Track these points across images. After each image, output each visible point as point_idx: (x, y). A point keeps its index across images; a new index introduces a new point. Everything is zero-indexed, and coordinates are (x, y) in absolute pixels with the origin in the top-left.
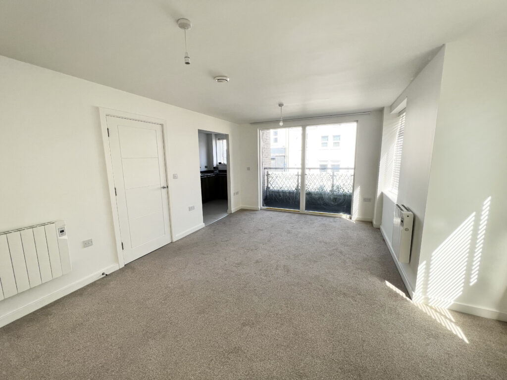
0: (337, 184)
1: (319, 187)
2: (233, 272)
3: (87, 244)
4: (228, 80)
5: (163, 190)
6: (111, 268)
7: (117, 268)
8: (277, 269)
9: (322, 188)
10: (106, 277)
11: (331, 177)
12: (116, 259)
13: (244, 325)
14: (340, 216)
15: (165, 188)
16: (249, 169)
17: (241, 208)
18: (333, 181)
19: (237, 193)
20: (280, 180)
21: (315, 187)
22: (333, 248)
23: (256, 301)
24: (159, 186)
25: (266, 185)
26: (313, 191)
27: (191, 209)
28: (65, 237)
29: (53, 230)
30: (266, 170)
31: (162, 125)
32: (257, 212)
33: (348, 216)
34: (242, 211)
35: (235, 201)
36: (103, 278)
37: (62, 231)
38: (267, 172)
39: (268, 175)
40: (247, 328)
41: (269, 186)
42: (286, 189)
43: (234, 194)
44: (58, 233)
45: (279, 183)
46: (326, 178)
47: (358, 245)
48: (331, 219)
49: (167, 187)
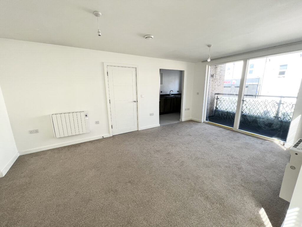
0: (284, 111)
1: (262, 111)
2: (150, 154)
3: (97, 123)
4: (153, 37)
5: (134, 102)
6: (106, 135)
7: (109, 136)
8: (176, 162)
9: (266, 113)
10: (103, 139)
11: (277, 104)
12: (109, 132)
13: (130, 182)
14: (273, 141)
15: (135, 102)
16: (198, 94)
17: (190, 119)
18: (279, 108)
19: (188, 109)
20: (227, 103)
21: (258, 111)
22: (236, 163)
23: (147, 174)
24: (133, 101)
25: (215, 106)
26: (255, 115)
27: (151, 115)
28: (87, 118)
29: (83, 115)
30: (216, 95)
31: (136, 68)
32: (199, 124)
33: (282, 142)
34: (191, 121)
35: (185, 114)
36: (102, 139)
37: (86, 116)
38: (217, 96)
39: (217, 99)
40: (129, 184)
41: (217, 107)
42: (230, 111)
43: (186, 110)
44: (85, 116)
45: (225, 105)
46: (271, 105)
47: (267, 168)
48: (259, 141)
49: (137, 101)
